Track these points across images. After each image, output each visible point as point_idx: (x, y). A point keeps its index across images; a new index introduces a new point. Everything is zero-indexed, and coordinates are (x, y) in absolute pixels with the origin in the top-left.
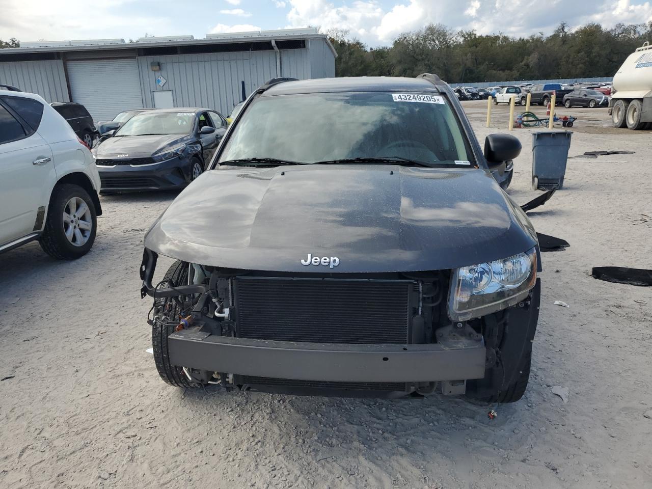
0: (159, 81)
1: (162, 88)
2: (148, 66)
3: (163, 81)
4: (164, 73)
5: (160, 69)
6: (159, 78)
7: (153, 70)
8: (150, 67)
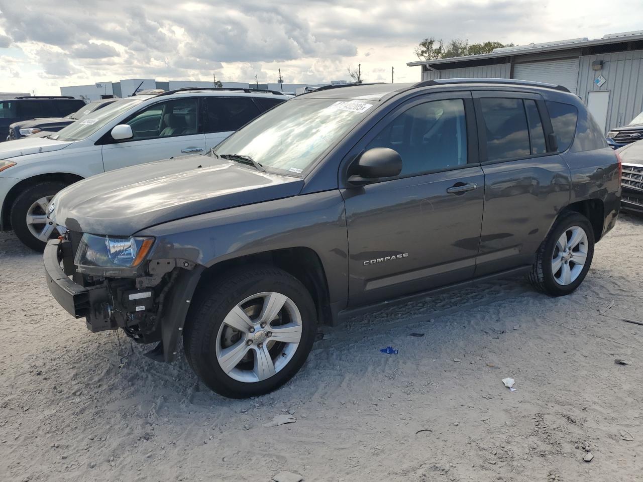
0: (598, 81)
1: (599, 89)
2: (589, 65)
3: (602, 81)
4: (605, 72)
5: (602, 68)
6: (599, 78)
7: (593, 70)
8: (591, 66)
